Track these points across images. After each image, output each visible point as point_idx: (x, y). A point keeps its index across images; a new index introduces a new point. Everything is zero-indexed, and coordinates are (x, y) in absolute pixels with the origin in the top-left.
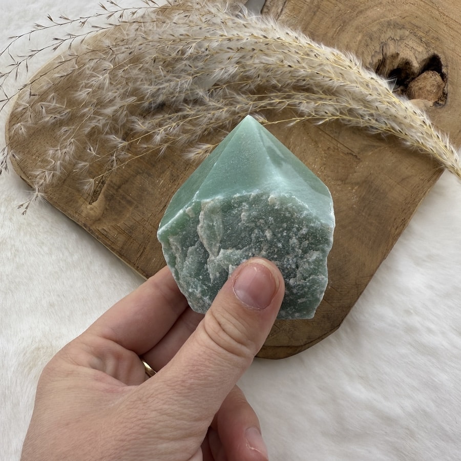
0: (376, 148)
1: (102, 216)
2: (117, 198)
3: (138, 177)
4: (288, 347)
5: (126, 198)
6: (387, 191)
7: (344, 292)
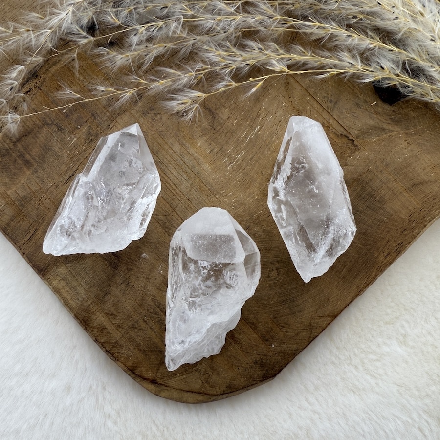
0: (386, 134)
2: (13, 154)
3: (45, 129)
4: (200, 393)
5: (24, 157)
6: (386, 198)
7: (291, 333)
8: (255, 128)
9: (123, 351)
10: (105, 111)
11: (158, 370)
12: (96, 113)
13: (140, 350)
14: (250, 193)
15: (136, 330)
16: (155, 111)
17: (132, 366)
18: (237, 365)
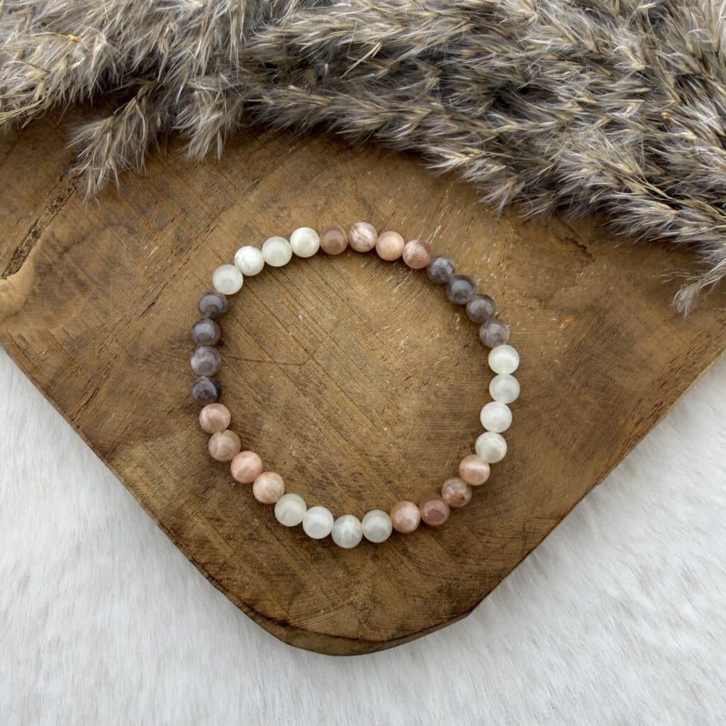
1: (23, 307)
3: (108, 232)
4: (356, 640)
5: (75, 276)
6: (635, 335)
7: (494, 543)
8: (435, 229)
9: (236, 576)
10: (202, 204)
11: (290, 604)
12: (189, 207)
13: (262, 573)
14: (427, 330)
15: (256, 544)
16: (280, 204)
17: (250, 600)
18: (412, 594)
